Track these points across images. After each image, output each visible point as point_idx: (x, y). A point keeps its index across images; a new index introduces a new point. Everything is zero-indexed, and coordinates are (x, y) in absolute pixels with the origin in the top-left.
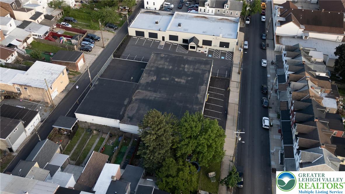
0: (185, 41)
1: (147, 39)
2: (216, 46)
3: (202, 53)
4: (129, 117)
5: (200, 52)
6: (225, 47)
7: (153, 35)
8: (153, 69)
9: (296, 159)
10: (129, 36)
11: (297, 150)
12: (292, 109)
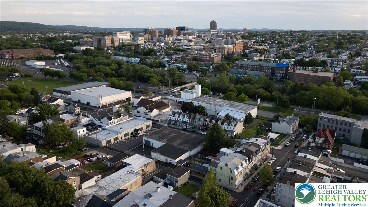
0: (132, 134)
1: (114, 143)
2: (145, 129)
6: (148, 127)
7: (116, 139)
8: (158, 139)
9: (229, 129)
10: (105, 147)
11: (228, 126)
12: (207, 123)
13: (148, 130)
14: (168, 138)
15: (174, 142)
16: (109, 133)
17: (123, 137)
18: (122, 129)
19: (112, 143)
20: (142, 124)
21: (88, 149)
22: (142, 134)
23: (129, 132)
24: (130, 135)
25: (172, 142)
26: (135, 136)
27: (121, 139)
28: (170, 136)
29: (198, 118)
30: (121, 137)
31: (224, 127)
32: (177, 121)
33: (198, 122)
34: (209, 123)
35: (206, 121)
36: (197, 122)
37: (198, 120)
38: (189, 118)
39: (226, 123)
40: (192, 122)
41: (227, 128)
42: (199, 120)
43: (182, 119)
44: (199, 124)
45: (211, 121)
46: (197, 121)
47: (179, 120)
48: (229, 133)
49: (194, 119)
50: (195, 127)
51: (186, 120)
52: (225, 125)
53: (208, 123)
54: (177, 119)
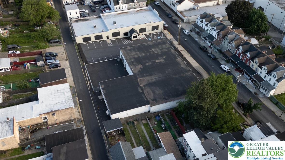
0: (125, 34)
1: (94, 42)
2: (149, 31)
3: (143, 39)
4: (153, 100)
5: (141, 39)
6: (155, 29)
7: (99, 37)
9: (268, 80)
11: (267, 74)
12: (239, 53)
13: (154, 33)
15: (147, 76)
16: (95, 27)
17: (111, 37)
18: (116, 24)
19: (91, 41)
20: (146, 23)
21: (59, 42)
22: (140, 38)
23: (122, 31)
24: (122, 36)
25: (145, 75)
26: (129, 39)
28: (153, 60)
29: (230, 38)
30: (107, 36)
31: (261, 72)
32: (203, 30)
33: (228, 45)
34: (242, 55)
35: (238, 49)
36: (226, 45)
37: (228, 41)
38: (218, 34)
39: (265, 67)
40: (220, 40)
41: (265, 76)
42: (229, 43)
43: (209, 29)
44: (228, 49)
45: (244, 53)
46: (226, 43)
47: (206, 29)
49: (223, 37)
51: (214, 34)
52: (263, 69)
53: (239, 54)
54: (203, 28)
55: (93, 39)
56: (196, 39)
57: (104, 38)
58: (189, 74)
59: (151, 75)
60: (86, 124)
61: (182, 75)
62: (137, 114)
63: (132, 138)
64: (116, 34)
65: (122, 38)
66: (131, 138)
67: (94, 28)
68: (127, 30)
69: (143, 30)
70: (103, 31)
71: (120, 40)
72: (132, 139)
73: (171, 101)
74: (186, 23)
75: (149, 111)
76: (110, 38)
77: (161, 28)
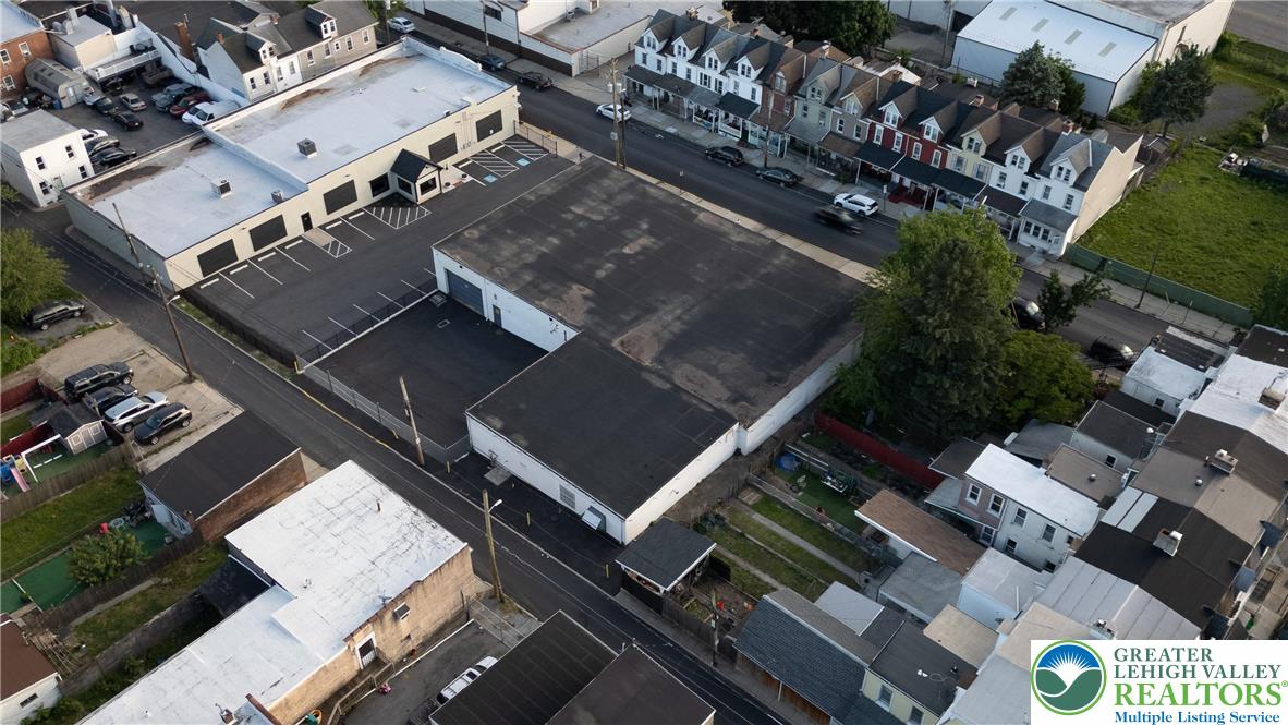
0: (378, 185)
1: (254, 259)
2: (469, 144)
3: (459, 186)
4: (734, 402)
5: (451, 187)
6: (491, 131)
7: (262, 235)
8: (528, 277)
9: (1038, 197)
10: (188, 294)
11: (1031, 173)
12: (887, 131)
13: (489, 149)
14: (601, 274)
15: (636, 320)
16: (225, 188)
17: (320, 216)
18: (314, 150)
19: (240, 260)
20: (448, 114)
21: (77, 314)
22: (448, 184)
23: (362, 174)
24: (364, 196)
25: (626, 318)
26: (400, 201)
27: (307, 224)
28: (613, 251)
29: (825, 82)
30: (303, 217)
31: (1003, 177)
32: (685, 87)
33: (823, 115)
34: (899, 135)
35: (880, 117)
36: (813, 117)
37: (823, 98)
38: (765, 79)
39: (1019, 151)
40: (779, 105)
41: (1025, 185)
42: (828, 104)
43: (714, 75)
44: (829, 128)
45: (911, 122)
46: (815, 108)
47: (695, 79)
48: (1028, 225)
49: (795, 87)
50: (798, 148)
51: (745, 86)
52: (1009, 160)
53: (888, 134)
54: (681, 74)
55: (245, 250)
56: (672, 130)
57: (294, 228)
58: (783, 258)
59: (650, 310)
60: (528, 602)
61: (763, 271)
62: (700, 481)
63: (758, 573)
64: (339, 197)
65: (369, 207)
66: (754, 576)
67: (223, 196)
68: (382, 163)
69: (445, 147)
70: (278, 200)
71: (365, 220)
72: (759, 579)
73: (801, 379)
74: (583, 75)
75: (738, 452)
76: (315, 223)
77: (510, 117)
